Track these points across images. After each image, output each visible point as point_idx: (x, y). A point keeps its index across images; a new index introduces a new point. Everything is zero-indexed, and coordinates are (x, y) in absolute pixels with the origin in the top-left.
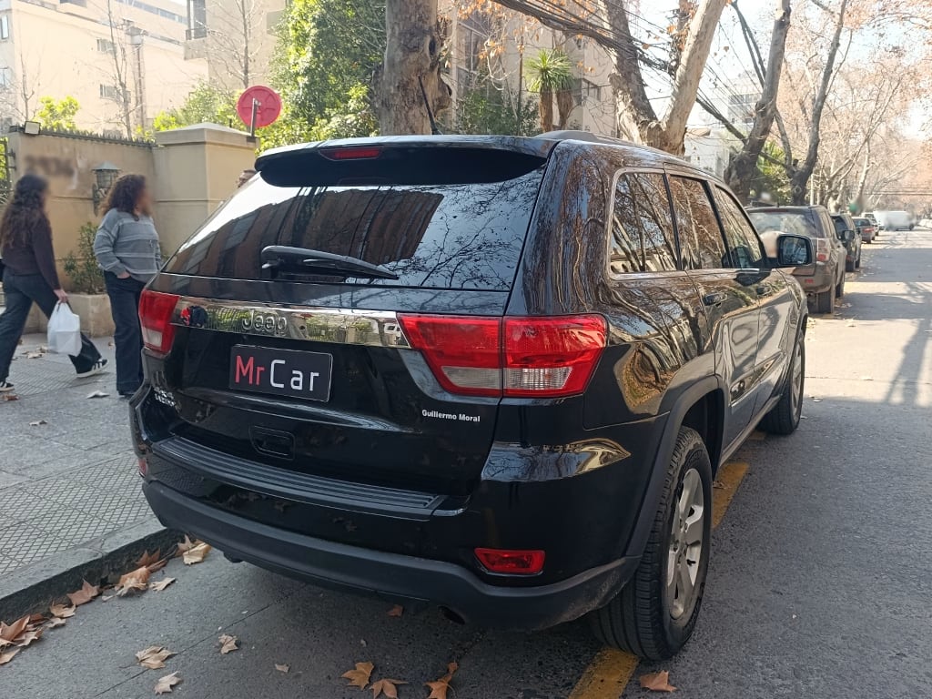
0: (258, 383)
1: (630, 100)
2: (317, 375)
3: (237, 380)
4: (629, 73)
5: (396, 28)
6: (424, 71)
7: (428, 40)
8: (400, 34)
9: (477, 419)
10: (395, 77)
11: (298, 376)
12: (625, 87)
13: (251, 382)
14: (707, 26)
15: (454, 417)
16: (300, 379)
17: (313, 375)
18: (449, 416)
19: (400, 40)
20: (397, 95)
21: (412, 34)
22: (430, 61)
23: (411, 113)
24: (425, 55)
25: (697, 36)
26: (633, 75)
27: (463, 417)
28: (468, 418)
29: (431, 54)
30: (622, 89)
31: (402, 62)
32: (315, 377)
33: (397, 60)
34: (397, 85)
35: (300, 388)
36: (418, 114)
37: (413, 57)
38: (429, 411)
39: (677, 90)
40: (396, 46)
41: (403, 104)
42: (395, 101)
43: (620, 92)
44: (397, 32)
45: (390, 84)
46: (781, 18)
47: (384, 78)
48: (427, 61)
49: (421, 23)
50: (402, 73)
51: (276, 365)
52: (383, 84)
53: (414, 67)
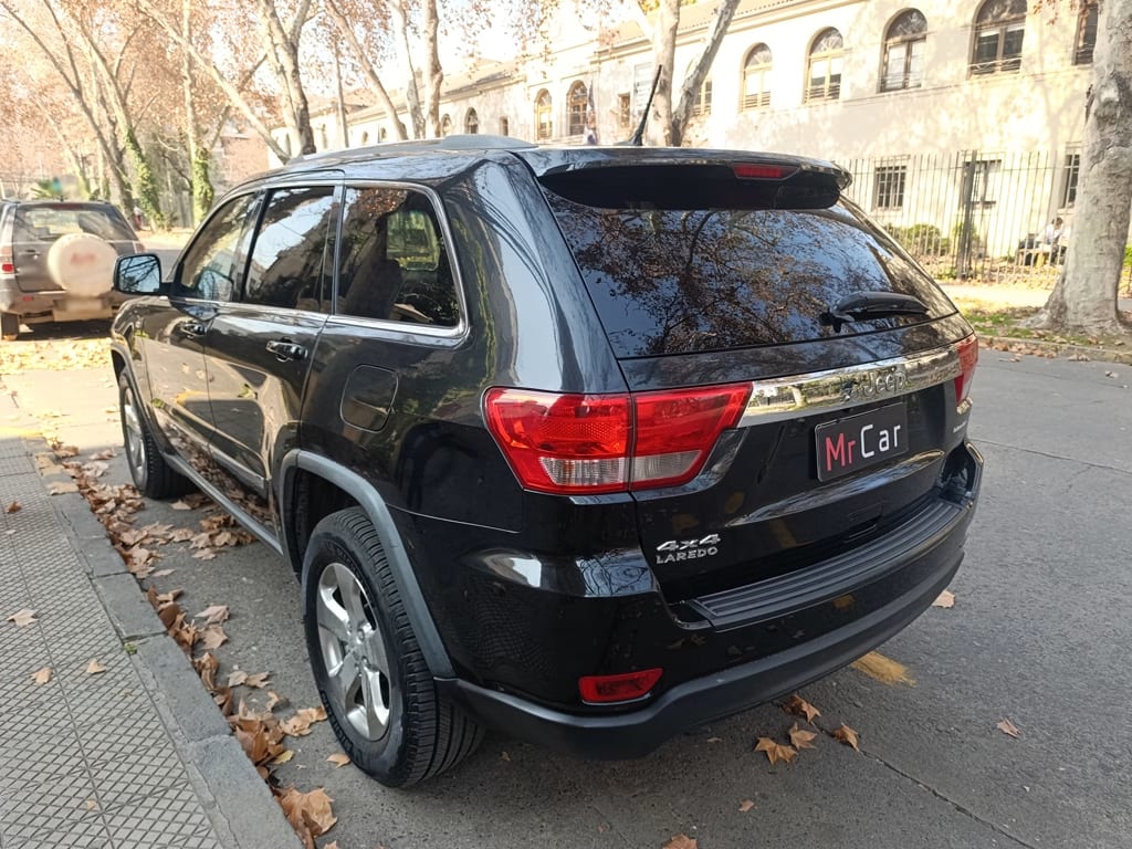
0: (850, 461)
3: (829, 468)
11: (885, 436)
13: (843, 464)
16: (886, 439)
17: (895, 429)
32: (898, 430)
35: (887, 448)
51: (865, 432)
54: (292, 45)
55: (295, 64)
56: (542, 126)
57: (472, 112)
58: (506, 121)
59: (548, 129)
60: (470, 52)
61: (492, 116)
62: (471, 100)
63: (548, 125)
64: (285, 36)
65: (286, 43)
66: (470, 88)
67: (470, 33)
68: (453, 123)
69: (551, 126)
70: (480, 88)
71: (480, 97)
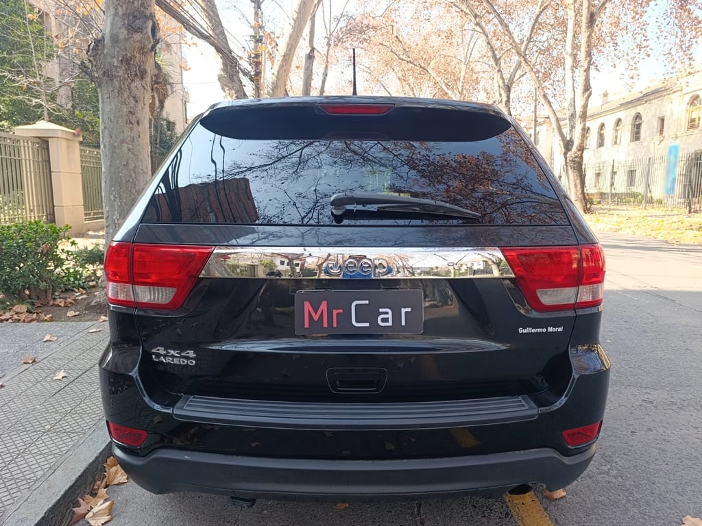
0: (335, 325)
1: (235, 95)
2: (409, 310)
3: (307, 325)
4: (233, 75)
5: (120, 9)
6: (145, 50)
7: (150, 24)
8: (123, 15)
9: (560, 329)
10: (118, 52)
11: (387, 313)
12: (230, 85)
13: (325, 325)
14: (290, 50)
15: (544, 330)
16: (390, 316)
17: (404, 311)
18: (540, 330)
19: (124, 20)
20: (121, 68)
21: (135, 17)
22: (152, 43)
23: (133, 85)
24: (149, 36)
25: (284, 56)
26: (235, 77)
27: (550, 329)
28: (555, 330)
29: (153, 36)
30: (228, 87)
31: (126, 39)
32: (406, 312)
33: (122, 37)
34: (120, 59)
35: (390, 324)
36: (139, 86)
37: (137, 36)
38: (525, 328)
39: (271, 92)
40: (120, 25)
41: (126, 76)
42: (118, 72)
43: (227, 88)
44: (120, 13)
45: (113, 57)
46: (310, 53)
47: (106, 51)
48: (150, 42)
49: (142, 9)
50: (126, 49)
51: (357, 306)
52: (105, 56)
53: (137, 45)
54: (508, 86)
55: (508, 97)
56: (693, 120)
57: (638, 116)
58: (662, 120)
59: (697, 122)
60: (631, 76)
61: (653, 116)
62: (637, 107)
63: (697, 120)
64: (504, 82)
65: (504, 85)
66: (638, 100)
67: (632, 63)
68: (623, 123)
69: (699, 120)
70: (645, 99)
71: (645, 105)
